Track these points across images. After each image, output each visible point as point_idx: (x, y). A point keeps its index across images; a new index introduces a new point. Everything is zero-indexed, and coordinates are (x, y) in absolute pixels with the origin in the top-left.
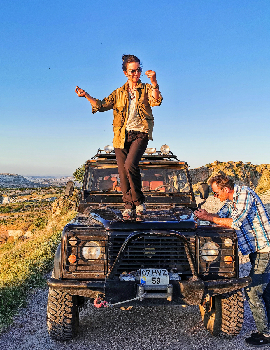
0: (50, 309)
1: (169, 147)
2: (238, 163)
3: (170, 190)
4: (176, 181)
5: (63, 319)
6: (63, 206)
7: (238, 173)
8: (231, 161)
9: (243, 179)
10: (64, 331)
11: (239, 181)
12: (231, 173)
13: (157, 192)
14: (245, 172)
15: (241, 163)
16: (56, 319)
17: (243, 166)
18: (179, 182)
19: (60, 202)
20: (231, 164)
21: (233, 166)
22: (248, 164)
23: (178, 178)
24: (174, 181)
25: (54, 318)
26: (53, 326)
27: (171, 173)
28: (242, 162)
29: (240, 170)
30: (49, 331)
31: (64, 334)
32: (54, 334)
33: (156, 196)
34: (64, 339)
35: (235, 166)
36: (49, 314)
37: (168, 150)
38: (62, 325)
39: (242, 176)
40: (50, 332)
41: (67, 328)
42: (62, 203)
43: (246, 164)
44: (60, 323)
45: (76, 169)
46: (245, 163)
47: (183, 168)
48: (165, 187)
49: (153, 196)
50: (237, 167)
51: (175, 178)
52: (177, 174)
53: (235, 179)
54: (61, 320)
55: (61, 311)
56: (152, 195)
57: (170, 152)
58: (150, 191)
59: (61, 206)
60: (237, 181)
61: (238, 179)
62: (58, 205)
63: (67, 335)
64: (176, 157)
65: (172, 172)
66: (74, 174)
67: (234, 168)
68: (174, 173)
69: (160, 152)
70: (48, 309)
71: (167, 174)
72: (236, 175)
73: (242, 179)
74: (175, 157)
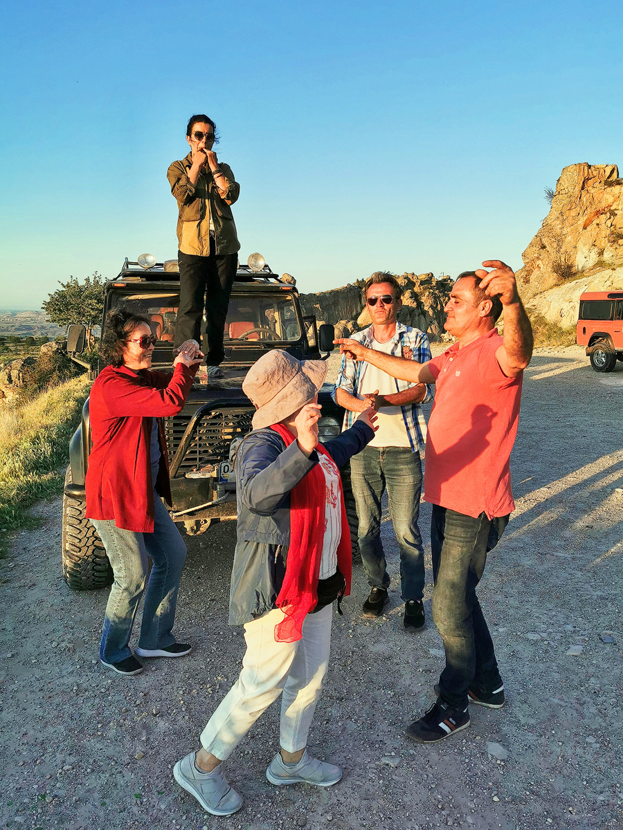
0: (70, 537)
1: (262, 257)
2: (423, 277)
3: (270, 338)
4: (278, 320)
5: (91, 551)
6: (23, 382)
7: (423, 299)
8: (409, 272)
9: (434, 312)
10: (95, 570)
11: (425, 317)
12: (410, 300)
13: (244, 342)
14: (439, 297)
15: (431, 278)
16: (80, 552)
17: (434, 284)
18: (284, 322)
19: (14, 373)
20: (409, 280)
21: (414, 284)
22: (445, 280)
23: (282, 315)
24: (276, 321)
25: (78, 550)
26: (75, 563)
27: (270, 306)
28: (432, 274)
29: (427, 293)
30: (68, 572)
31: (93, 575)
32: (76, 576)
33: (242, 348)
34: (94, 584)
35: (418, 284)
36: (67, 544)
37: (261, 263)
38: (90, 560)
39: (431, 306)
40: (70, 574)
41: (100, 565)
42: (21, 375)
43: (440, 279)
44: (88, 557)
45: (49, 295)
46: (438, 277)
47: (289, 298)
48: (259, 333)
49: (236, 348)
50: (422, 287)
51: (277, 315)
52: (280, 309)
53: (417, 312)
54: (90, 552)
55: (88, 538)
56: (234, 347)
57: (266, 266)
58: (231, 340)
59: (17, 382)
60: (422, 317)
61: (424, 313)
62: (10, 381)
63: (99, 577)
64: (277, 276)
65: (272, 305)
66: (44, 306)
67: (416, 289)
68: (275, 306)
69: (247, 266)
70: (65, 537)
71: (264, 308)
72: (420, 304)
73: (431, 313)
74: (275, 276)
